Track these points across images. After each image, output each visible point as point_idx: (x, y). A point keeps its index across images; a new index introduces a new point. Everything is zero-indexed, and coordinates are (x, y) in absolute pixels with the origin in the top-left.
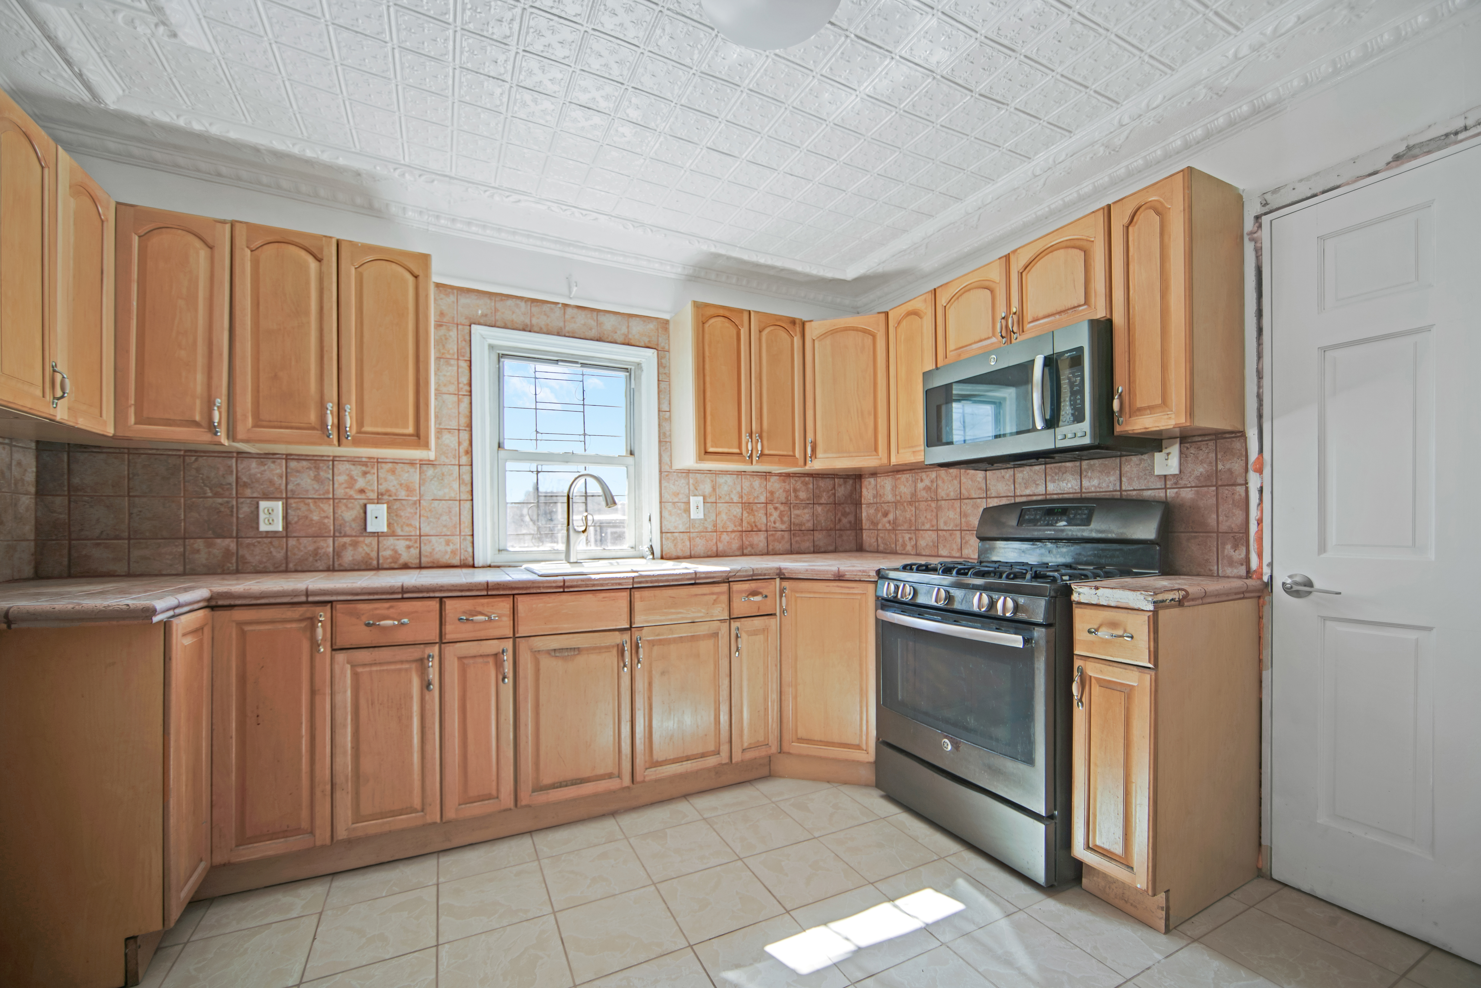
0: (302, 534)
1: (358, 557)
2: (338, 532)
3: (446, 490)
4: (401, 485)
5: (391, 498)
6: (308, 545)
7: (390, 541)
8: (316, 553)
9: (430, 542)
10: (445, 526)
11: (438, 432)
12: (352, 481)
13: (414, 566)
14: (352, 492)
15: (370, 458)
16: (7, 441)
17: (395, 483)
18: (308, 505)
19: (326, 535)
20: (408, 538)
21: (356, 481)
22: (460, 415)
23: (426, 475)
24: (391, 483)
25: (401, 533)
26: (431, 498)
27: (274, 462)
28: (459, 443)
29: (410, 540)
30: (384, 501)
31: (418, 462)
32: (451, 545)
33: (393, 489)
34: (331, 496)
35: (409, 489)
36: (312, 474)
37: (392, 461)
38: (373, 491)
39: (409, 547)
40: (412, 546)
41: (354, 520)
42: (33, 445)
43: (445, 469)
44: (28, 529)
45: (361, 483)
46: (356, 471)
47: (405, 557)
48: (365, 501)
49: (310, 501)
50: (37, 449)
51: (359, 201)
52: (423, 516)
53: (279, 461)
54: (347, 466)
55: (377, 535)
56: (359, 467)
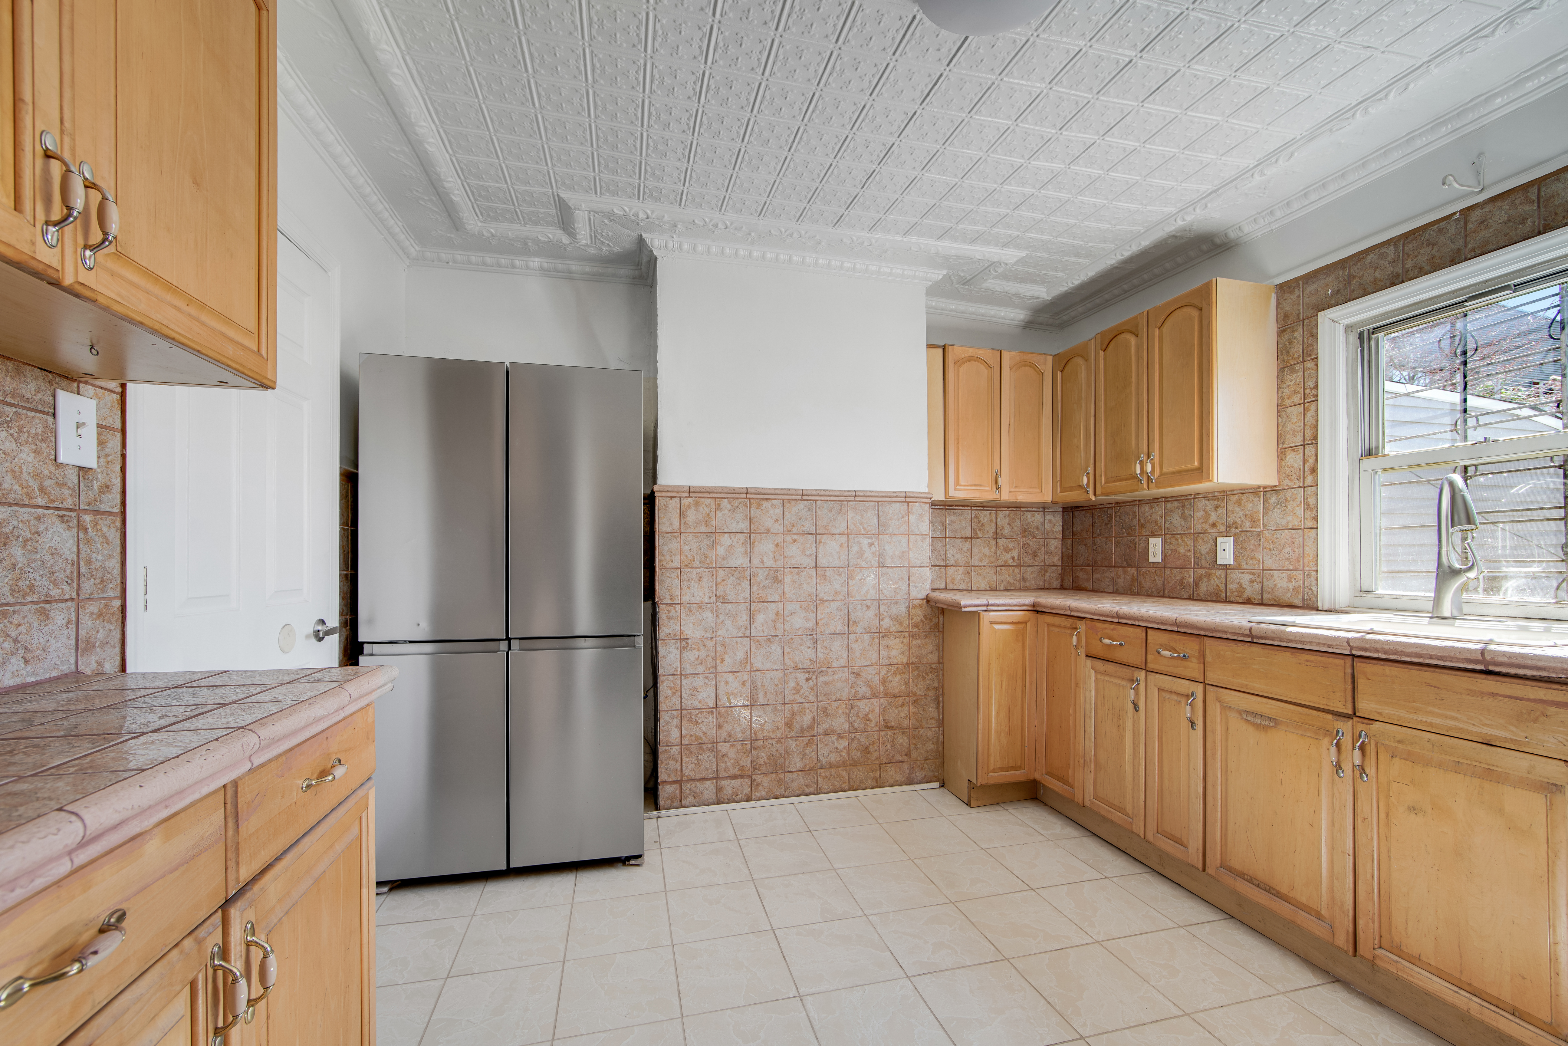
0: (1173, 565)
1: (1211, 589)
2: (1197, 565)
3: (1290, 518)
4: (1246, 516)
5: (1238, 531)
6: (1177, 574)
7: (1235, 575)
8: (1181, 582)
9: (1272, 577)
10: (1287, 559)
11: (1282, 453)
12: (1207, 514)
13: (1256, 602)
14: (1206, 527)
15: (1220, 492)
16: (1041, 510)
17: (1241, 514)
18: (1177, 540)
19: (1188, 566)
20: (1251, 571)
21: (1210, 515)
22: (1306, 427)
23: (1269, 503)
24: (1238, 515)
25: (1245, 567)
26: (1273, 529)
27: (1158, 505)
28: (1304, 461)
29: (1254, 574)
30: (1232, 534)
31: (1262, 490)
32: (1294, 581)
33: (1238, 521)
34: (1192, 531)
35: (1253, 520)
36: (1180, 512)
37: (1239, 492)
38: (1222, 524)
39: (1252, 581)
40: (1256, 581)
41: (1208, 553)
42: (1061, 510)
43: (1289, 494)
44: (1057, 560)
45: (1213, 518)
46: (1210, 505)
47: (1248, 593)
48: (1216, 535)
49: (1179, 536)
50: (1063, 512)
51: (1204, 247)
52: (1266, 548)
53: (1160, 504)
54: (1204, 502)
55: (1224, 567)
56: (1212, 502)
